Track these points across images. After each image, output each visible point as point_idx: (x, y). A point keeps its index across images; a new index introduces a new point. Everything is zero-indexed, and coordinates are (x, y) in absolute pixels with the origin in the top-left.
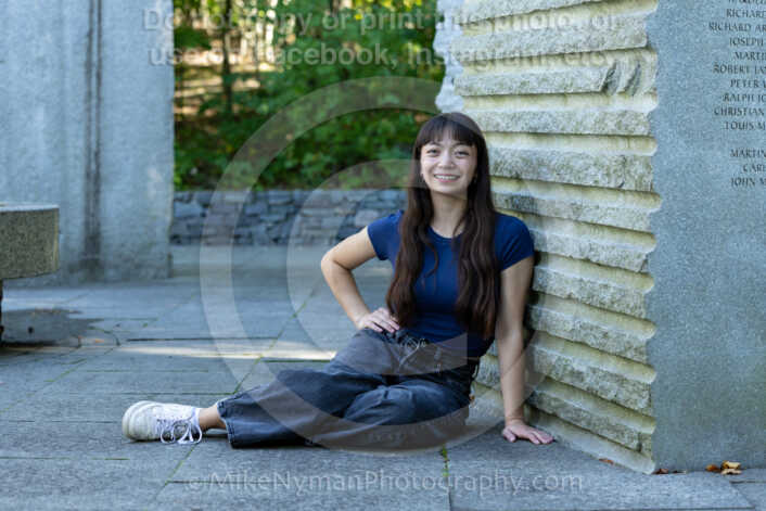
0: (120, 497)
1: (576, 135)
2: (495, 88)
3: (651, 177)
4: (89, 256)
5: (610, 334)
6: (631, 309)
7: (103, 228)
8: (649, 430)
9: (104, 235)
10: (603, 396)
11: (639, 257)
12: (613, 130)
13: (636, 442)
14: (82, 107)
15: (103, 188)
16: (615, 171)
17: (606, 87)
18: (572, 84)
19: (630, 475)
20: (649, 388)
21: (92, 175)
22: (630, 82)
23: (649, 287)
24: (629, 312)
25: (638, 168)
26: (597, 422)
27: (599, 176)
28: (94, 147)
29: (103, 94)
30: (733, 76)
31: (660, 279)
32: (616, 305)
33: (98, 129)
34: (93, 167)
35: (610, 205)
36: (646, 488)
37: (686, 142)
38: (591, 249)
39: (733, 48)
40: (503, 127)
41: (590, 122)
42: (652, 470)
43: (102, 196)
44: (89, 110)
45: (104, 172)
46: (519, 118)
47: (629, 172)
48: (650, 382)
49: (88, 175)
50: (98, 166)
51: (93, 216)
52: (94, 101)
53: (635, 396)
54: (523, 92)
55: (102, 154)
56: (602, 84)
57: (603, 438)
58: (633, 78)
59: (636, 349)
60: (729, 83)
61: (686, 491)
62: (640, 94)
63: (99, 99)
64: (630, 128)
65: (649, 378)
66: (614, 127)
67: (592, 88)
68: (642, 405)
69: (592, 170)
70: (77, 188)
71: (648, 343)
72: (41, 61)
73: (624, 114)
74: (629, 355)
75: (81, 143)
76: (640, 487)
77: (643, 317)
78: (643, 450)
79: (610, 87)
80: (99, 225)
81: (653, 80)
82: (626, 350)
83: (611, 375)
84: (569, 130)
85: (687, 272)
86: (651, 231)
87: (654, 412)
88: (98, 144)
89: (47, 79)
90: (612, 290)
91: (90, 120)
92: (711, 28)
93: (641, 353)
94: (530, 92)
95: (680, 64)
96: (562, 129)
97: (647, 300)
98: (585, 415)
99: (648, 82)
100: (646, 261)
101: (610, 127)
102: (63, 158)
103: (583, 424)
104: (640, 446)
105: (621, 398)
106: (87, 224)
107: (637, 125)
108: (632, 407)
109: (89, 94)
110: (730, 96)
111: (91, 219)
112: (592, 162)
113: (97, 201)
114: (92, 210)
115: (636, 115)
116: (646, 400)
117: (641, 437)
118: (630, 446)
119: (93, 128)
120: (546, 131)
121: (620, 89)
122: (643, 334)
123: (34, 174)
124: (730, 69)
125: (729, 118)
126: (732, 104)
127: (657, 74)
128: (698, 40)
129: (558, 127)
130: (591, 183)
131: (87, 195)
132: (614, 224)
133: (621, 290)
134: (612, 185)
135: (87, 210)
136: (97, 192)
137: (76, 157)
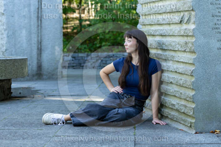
0: (40, 140)
1: (173, 35)
2: (150, 22)
3: (194, 48)
4: (39, 72)
5: (182, 93)
6: (188, 86)
7: (42, 64)
8: (193, 121)
9: (43, 66)
10: (181, 111)
11: (190, 70)
12: (183, 34)
13: (190, 124)
14: (36, 29)
15: (42, 52)
16: (184, 46)
17: (181, 21)
18: (171, 21)
19: (188, 134)
20: (193, 109)
21: (39, 49)
22: (188, 20)
23: (193, 79)
24: (187, 87)
25: (190, 45)
26: (179, 119)
27: (179, 48)
28: (40, 41)
29: (42, 26)
30: (217, 18)
31: (196, 77)
32: (184, 85)
33: (41, 36)
34: (40, 46)
35: (182, 56)
36: (192, 138)
37: (204, 37)
38: (177, 69)
39: (217, 10)
40: (152, 33)
41: (176, 32)
42: (194, 132)
43: (42, 55)
44: (38, 30)
45: (42, 48)
46: (157, 31)
47: (187, 46)
48: (193, 107)
49: (38, 49)
50: (41, 46)
51: (40, 60)
52: (40, 28)
53: (189, 111)
54: (158, 23)
55: (42, 43)
56: (180, 20)
57: (181, 123)
58: (189, 19)
59: (190, 97)
60: (216, 20)
61: (204, 139)
62: (190, 24)
63: (41, 27)
64: (188, 33)
65: (193, 106)
66: (183, 33)
67: (177, 22)
68: (191, 113)
69: (177, 46)
70: (35, 52)
71: (193, 95)
72: (24, 16)
73: (186, 29)
74: (188, 99)
75: (36, 39)
76: (190, 137)
77: (191, 88)
78: (192, 127)
79: (182, 21)
80: (41, 63)
81: (194, 19)
82: (187, 98)
83: (183, 105)
84: (170, 34)
85: (204, 75)
86: (194, 63)
87: (195, 116)
88: (41, 40)
89: (26, 21)
90: (183, 80)
91: (38, 33)
92: (211, 4)
93: (191, 98)
94: (160, 23)
95: (202, 15)
96: (169, 34)
97: (192, 83)
98: (175, 116)
99: (193, 20)
100: (192, 72)
101: (182, 33)
102: (31, 44)
103: (175, 119)
104: (191, 125)
105: (186, 112)
106: (38, 63)
107: (189, 32)
108: (189, 114)
109: (38, 26)
110: (217, 24)
111: (39, 62)
112: (177, 43)
113: (41, 56)
114: (39, 59)
115: (189, 30)
116: (192, 112)
117: (191, 123)
118: (188, 125)
119: (39, 35)
120: (164, 34)
121: (185, 22)
122: (191, 93)
123: (22, 49)
124: (217, 16)
125: (216, 30)
126: (217, 26)
127: (195, 18)
128: (207, 8)
129: (168, 33)
130: (177, 49)
131: (38, 54)
132: (183, 61)
133: (185, 80)
134: (183, 50)
135: (38, 59)
136: (41, 54)
137: (34, 43)
